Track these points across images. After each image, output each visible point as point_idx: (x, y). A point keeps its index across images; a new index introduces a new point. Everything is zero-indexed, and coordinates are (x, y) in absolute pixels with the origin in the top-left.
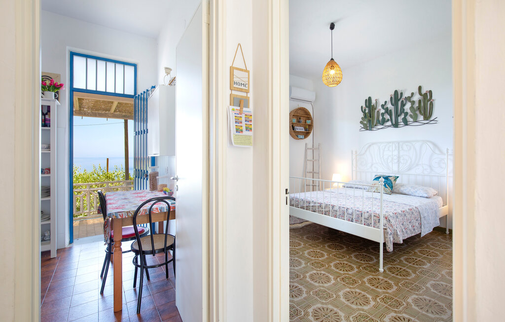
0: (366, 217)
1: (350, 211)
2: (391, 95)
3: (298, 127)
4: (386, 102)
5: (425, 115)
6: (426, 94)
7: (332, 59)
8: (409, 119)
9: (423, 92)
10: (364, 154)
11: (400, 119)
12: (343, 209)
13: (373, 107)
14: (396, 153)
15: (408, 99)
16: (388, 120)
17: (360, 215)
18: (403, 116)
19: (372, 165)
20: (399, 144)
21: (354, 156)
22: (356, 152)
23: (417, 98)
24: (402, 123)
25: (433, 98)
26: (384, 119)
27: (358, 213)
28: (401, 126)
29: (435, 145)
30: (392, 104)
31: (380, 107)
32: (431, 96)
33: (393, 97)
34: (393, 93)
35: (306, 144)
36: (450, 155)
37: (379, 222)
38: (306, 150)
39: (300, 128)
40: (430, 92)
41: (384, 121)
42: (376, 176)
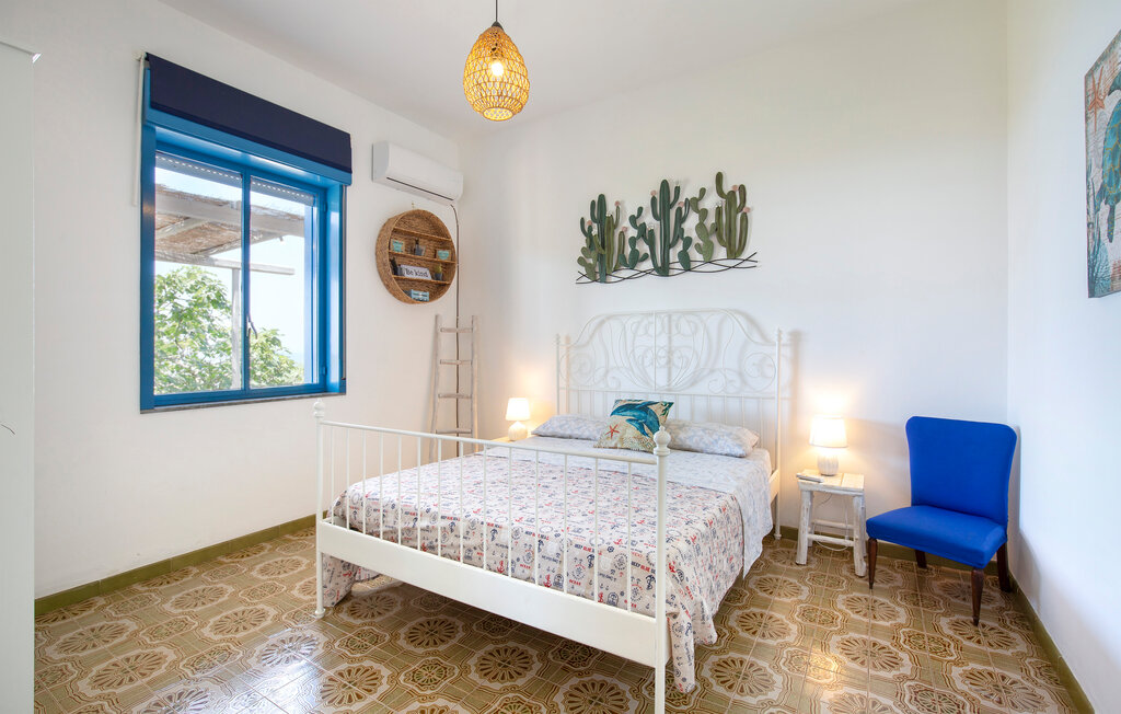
0: (607, 570)
1: (551, 548)
2: (653, 193)
3: (411, 268)
4: (640, 210)
5: (730, 244)
6: (733, 193)
7: (496, 25)
8: (695, 255)
9: (727, 188)
10: (588, 343)
11: (674, 254)
12: (528, 539)
13: (609, 222)
14: (663, 341)
15: (693, 204)
16: (645, 257)
17: (586, 563)
18: (679, 247)
19: (607, 372)
20: (670, 317)
21: (563, 350)
22: (568, 339)
23: (712, 202)
24: (679, 266)
25: (748, 204)
26: (635, 252)
27: (578, 553)
28: (676, 272)
29: (752, 321)
30: (655, 216)
31: (625, 223)
32: (744, 200)
33: (657, 197)
34: (657, 188)
35: (436, 317)
36: (784, 345)
37: (649, 587)
38: (436, 335)
39: (417, 269)
40: (742, 189)
41: (636, 259)
42: (617, 401)
